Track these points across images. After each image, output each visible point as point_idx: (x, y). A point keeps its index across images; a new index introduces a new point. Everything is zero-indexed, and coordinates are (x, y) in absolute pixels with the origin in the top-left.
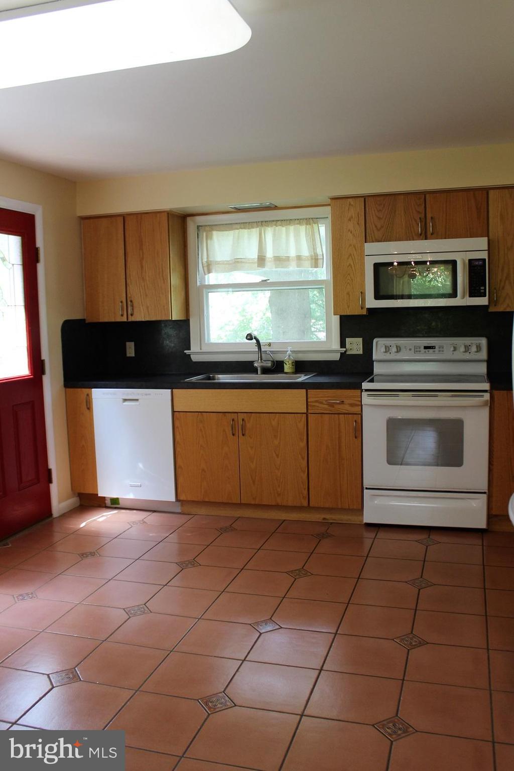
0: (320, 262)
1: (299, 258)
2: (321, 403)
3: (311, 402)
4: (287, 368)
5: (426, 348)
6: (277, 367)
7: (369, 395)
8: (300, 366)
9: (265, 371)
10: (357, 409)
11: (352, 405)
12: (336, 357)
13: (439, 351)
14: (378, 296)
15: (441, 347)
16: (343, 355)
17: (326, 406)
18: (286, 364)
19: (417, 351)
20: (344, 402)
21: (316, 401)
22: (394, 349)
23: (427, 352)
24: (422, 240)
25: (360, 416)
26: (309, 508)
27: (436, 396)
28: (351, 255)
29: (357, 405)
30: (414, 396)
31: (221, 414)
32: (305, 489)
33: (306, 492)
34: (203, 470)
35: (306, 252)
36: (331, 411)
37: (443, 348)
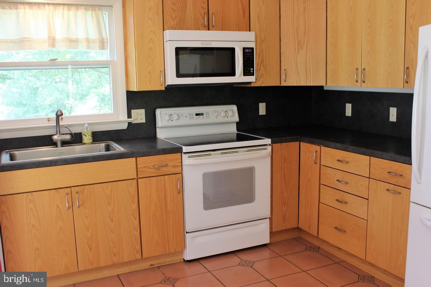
0: (106, 44)
1: (88, 40)
2: (149, 168)
3: (141, 168)
4: (87, 139)
5: (197, 115)
6: (77, 139)
7: (189, 157)
8: (97, 137)
9: (65, 143)
10: (178, 170)
11: (174, 167)
12: (125, 126)
13: (207, 117)
14: (179, 75)
15: (207, 114)
16: (130, 124)
17: (153, 170)
18: (86, 136)
19: (191, 118)
20: (168, 165)
21: (145, 167)
22: (175, 117)
23: (198, 118)
24: (206, 30)
25: (181, 174)
26: (143, 259)
27: (237, 152)
28: (151, 39)
29: (177, 166)
30: (222, 153)
31: (54, 190)
32: (138, 245)
33: (139, 247)
34: (37, 249)
35: (93, 35)
36: (158, 174)
37: (208, 114)
